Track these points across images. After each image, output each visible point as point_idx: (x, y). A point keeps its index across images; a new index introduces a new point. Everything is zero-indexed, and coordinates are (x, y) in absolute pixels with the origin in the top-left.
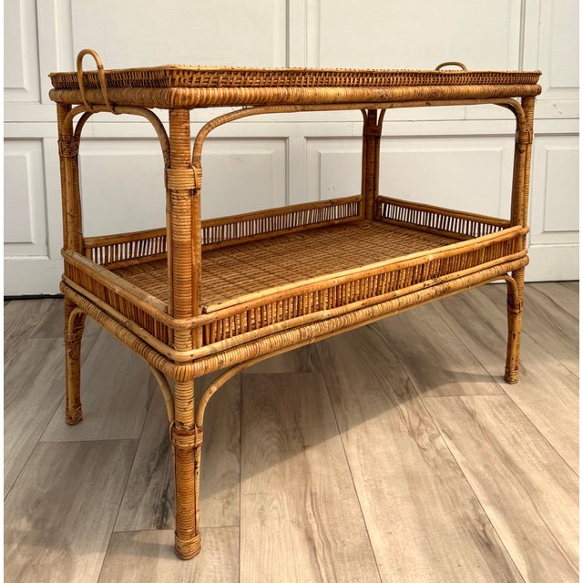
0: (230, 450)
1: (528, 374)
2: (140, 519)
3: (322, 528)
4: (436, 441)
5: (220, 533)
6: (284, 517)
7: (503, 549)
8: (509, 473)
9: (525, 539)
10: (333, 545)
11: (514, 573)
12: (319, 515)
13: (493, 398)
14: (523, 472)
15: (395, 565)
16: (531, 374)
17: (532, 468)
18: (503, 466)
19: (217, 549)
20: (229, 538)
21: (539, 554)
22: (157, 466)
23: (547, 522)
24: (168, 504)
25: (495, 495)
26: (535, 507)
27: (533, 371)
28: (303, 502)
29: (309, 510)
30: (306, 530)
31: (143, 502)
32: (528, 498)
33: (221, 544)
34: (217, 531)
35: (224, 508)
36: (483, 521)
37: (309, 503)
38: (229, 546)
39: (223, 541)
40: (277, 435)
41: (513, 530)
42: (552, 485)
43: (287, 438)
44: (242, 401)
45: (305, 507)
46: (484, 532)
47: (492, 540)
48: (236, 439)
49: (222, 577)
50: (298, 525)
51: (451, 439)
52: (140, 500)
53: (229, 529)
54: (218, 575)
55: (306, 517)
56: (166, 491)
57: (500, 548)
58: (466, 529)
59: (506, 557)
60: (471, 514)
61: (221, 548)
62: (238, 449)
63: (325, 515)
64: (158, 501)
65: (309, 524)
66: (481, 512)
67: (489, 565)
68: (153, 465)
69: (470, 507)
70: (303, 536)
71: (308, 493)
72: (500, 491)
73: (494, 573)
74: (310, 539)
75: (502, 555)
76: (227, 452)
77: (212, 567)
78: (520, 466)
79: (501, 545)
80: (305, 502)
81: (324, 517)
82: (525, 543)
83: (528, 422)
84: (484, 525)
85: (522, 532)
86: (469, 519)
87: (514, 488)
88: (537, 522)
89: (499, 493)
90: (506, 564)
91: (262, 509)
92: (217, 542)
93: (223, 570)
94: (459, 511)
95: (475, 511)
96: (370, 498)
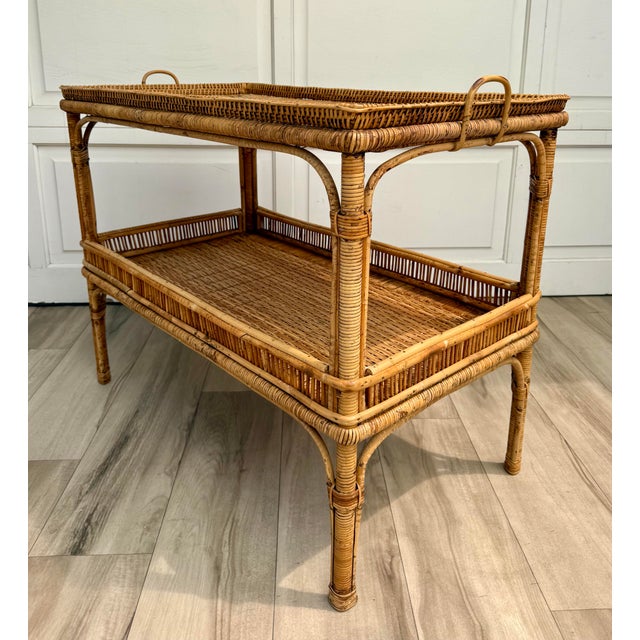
0: (167, 474)
1: (488, 398)
2: (58, 544)
3: (233, 557)
5: (131, 561)
6: (199, 544)
7: (403, 583)
8: (436, 504)
9: (429, 572)
10: (238, 574)
11: (406, 607)
12: (234, 544)
13: (445, 423)
14: (449, 502)
15: (293, 596)
16: (491, 397)
17: (460, 497)
18: (432, 496)
19: (124, 577)
20: (138, 566)
21: (437, 588)
22: (90, 488)
23: (456, 556)
24: (89, 529)
25: (415, 527)
26: (450, 539)
27: (494, 394)
28: (222, 530)
29: (226, 538)
30: (217, 558)
31: (65, 527)
32: (445, 529)
33: (129, 571)
34: (129, 558)
35: (142, 534)
36: (393, 553)
37: (227, 531)
38: (136, 574)
39: (131, 569)
40: (218, 458)
41: (420, 563)
42: (474, 517)
43: (228, 461)
44: (193, 421)
45: (223, 534)
46: (391, 564)
47: (396, 572)
48: (176, 461)
49: (119, 606)
50: (210, 553)
51: (389, 464)
52: (64, 524)
53: (141, 557)
54: (117, 604)
55: (220, 546)
56: (91, 515)
57: (400, 581)
58: (374, 561)
59: (404, 590)
60: (384, 546)
61: (128, 576)
62: (175, 473)
63: (240, 544)
64: (80, 526)
65: (222, 553)
66: (394, 543)
67: (385, 599)
68: (87, 487)
69: (386, 536)
70: (212, 565)
71: (231, 520)
72: (421, 522)
73: (387, 606)
74: (217, 568)
75: (401, 588)
76: (163, 475)
77: (113, 595)
78: (448, 496)
79: (403, 578)
80: (224, 530)
81: (238, 544)
82: (428, 578)
83: (472, 450)
84: (392, 557)
85: (428, 565)
86: (380, 550)
87: (435, 519)
88: (447, 554)
89: (418, 523)
90: (402, 597)
91: (180, 536)
92: (125, 570)
93: (123, 599)
94: (373, 542)
95: (388, 542)
96: (290, 526)
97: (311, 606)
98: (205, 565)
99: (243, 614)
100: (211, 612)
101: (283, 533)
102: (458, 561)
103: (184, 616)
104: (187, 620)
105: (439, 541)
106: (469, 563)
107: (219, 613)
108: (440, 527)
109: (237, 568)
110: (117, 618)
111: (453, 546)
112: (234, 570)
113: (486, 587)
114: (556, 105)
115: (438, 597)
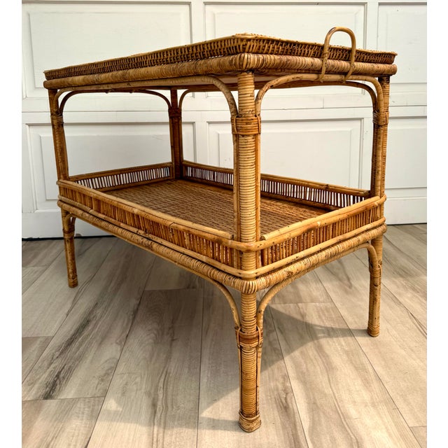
0: (117, 343)
1: (353, 288)
2: (34, 392)
3: (166, 398)
4: (271, 335)
5: (89, 402)
6: (140, 389)
7: (296, 411)
8: (318, 357)
9: (315, 403)
10: (170, 409)
11: (298, 428)
12: (167, 388)
13: (322, 305)
14: (328, 356)
15: (211, 423)
16: (355, 288)
17: (335, 353)
18: (315, 353)
19: (83, 413)
20: (94, 406)
21: (322, 415)
22: (60, 355)
23: (335, 391)
24: (58, 382)
25: (303, 373)
26: (329, 380)
27: (357, 286)
28: (158, 379)
29: (161, 385)
30: (154, 399)
31: (40, 381)
32: (326, 374)
33: (87, 409)
34: (87, 400)
35: (98, 384)
36: (287, 391)
37: (162, 380)
38: (92, 411)
39: (89, 407)
40: (155, 332)
41: (308, 397)
42: (347, 365)
43: (163, 334)
44: (137, 309)
45: (159, 382)
46: (286, 399)
47: (290, 405)
48: (124, 335)
49: (79, 434)
50: (148, 394)
51: (282, 333)
52: (39, 378)
53: (97, 399)
54: (77, 432)
55: (156, 390)
56: (60, 373)
57: (293, 410)
58: (273, 397)
59: (297, 416)
60: (280, 387)
61: (86, 413)
62: (123, 343)
63: (171, 388)
64: (51, 380)
65: (158, 395)
66: (288, 384)
67: (282, 423)
68: (57, 354)
69: (281, 380)
70: (150, 403)
71: (165, 372)
72: (307, 370)
73: (284, 427)
74: (154, 405)
75: (294, 415)
76: (114, 344)
77: (74, 426)
78: (327, 352)
79: (295, 408)
80: (160, 379)
81: (170, 388)
82: (314, 407)
83: (343, 322)
84: (287, 394)
85: (314, 398)
86: (277, 390)
87: (318, 367)
88: (328, 391)
89: (305, 371)
90: (295, 421)
91: (126, 384)
92: (84, 408)
93: (82, 429)
94: (272, 384)
95: (283, 384)
96: (209, 375)
97: (225, 429)
98: (145, 403)
99: (174, 437)
100: (149, 435)
101: (204, 380)
102: (336, 395)
103: (129, 439)
104: (131, 441)
105: (321, 382)
106: (345, 396)
107: (155, 435)
108: (321, 372)
109: (169, 405)
110: (76, 442)
111: (332, 385)
112: (167, 406)
113: (359, 412)
114: (388, 58)
115: (323, 420)
